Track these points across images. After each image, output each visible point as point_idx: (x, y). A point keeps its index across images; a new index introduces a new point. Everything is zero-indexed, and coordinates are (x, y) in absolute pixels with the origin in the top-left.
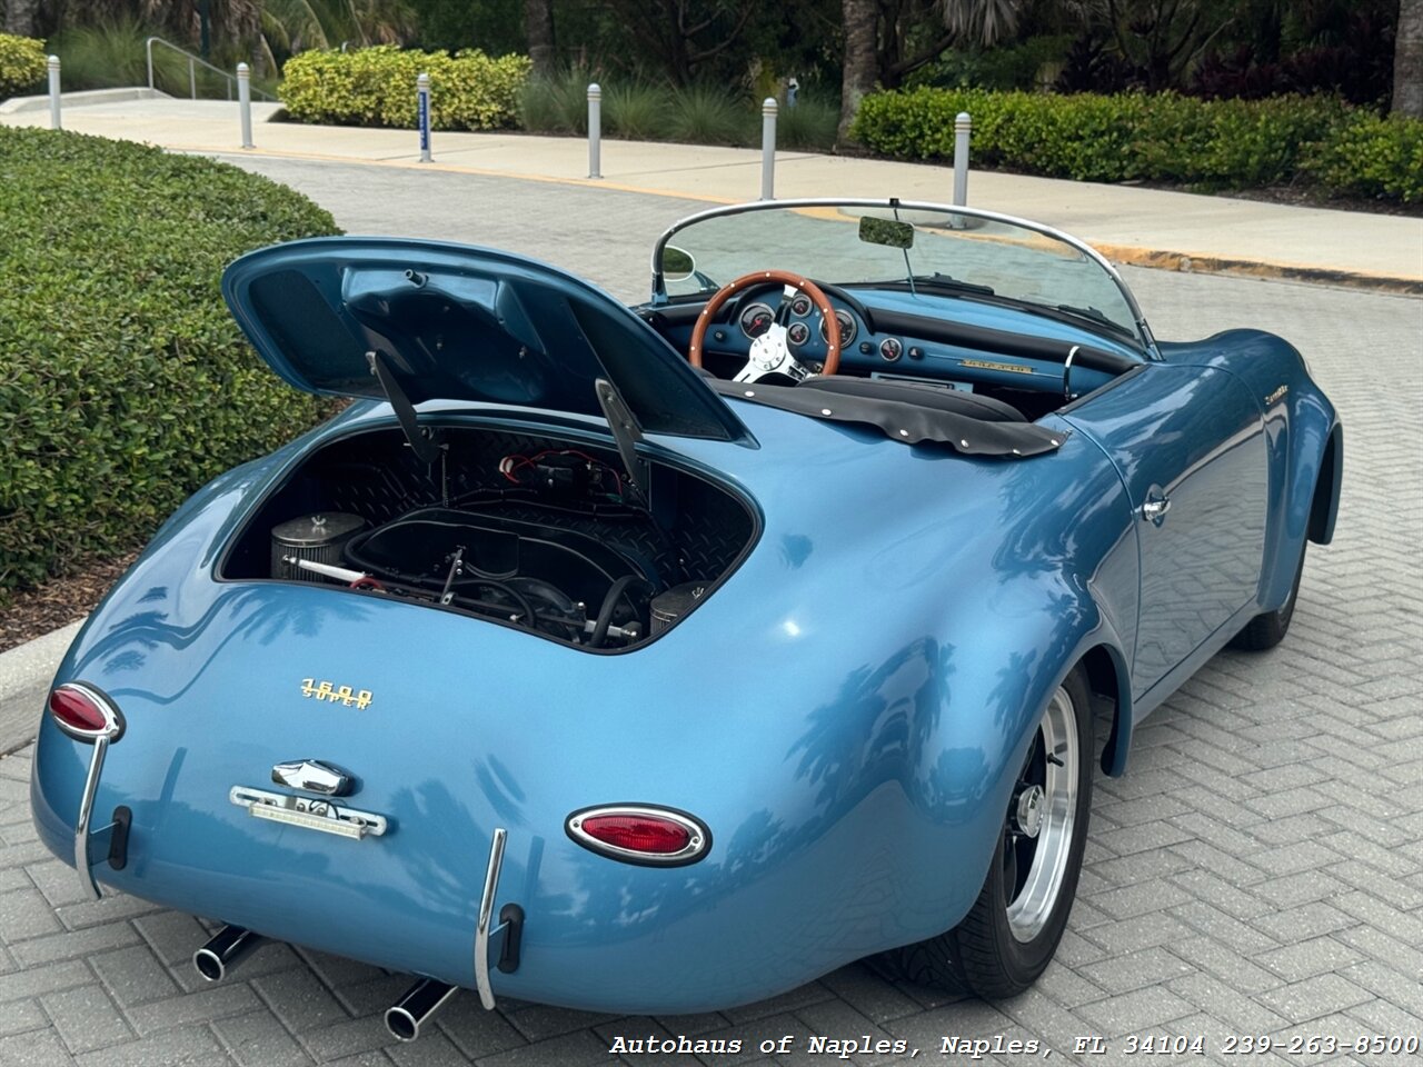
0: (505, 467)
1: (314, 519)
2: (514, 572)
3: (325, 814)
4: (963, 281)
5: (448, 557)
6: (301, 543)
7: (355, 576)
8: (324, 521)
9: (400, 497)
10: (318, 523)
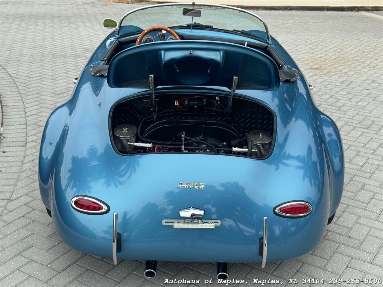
0: (177, 103)
1: (123, 129)
2: (202, 136)
3: (198, 223)
4: (204, 24)
5: (178, 135)
6: (127, 138)
7: (149, 145)
8: (127, 128)
9: (137, 116)
10: (125, 130)
